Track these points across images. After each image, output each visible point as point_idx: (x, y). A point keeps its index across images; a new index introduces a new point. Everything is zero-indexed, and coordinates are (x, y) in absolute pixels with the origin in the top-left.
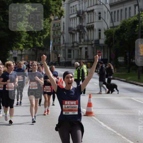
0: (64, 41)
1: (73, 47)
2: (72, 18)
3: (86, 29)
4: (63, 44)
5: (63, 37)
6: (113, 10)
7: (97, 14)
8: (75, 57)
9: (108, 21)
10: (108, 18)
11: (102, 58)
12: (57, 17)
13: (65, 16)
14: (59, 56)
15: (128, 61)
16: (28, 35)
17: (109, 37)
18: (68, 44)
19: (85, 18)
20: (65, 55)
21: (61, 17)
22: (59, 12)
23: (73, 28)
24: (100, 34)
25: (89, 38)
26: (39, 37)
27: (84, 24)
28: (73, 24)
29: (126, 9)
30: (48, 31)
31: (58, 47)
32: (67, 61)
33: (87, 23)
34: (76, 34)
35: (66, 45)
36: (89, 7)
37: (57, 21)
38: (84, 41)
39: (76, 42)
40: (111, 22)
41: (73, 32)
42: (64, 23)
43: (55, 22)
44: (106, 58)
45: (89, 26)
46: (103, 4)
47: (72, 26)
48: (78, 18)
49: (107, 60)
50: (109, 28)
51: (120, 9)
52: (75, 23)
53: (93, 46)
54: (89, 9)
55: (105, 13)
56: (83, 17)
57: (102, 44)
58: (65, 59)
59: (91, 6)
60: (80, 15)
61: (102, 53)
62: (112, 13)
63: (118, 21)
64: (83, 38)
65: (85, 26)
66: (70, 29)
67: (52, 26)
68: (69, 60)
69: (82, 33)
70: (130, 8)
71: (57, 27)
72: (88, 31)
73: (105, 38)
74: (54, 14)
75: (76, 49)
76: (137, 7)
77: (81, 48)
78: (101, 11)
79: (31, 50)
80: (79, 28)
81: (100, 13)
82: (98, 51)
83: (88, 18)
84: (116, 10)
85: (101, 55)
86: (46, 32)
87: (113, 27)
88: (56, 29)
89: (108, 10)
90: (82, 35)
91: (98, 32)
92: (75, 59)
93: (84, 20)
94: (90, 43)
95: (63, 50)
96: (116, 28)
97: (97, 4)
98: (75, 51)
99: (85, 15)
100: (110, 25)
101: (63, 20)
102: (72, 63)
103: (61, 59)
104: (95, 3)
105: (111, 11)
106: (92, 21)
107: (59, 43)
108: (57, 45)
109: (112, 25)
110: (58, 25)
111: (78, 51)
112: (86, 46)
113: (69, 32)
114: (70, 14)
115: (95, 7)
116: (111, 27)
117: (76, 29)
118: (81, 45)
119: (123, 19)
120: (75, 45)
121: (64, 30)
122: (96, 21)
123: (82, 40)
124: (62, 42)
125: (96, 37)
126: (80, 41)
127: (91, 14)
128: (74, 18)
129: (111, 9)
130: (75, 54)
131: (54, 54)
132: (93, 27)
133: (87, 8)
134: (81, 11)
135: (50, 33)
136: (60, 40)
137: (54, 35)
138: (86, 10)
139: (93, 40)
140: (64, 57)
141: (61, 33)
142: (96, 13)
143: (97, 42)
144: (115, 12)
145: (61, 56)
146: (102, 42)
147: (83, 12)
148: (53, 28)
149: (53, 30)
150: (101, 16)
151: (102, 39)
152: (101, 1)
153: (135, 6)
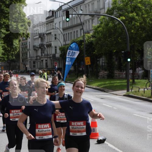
0: (30, 55)
1: (37, 59)
2: (36, 39)
3: (45, 46)
4: (30, 57)
5: (30, 53)
6: (65, 33)
7: (54, 36)
8: (39, 67)
9: (62, 40)
10: (61, 39)
11: (58, 67)
12: (25, 38)
13: (30, 38)
14: (26, 66)
15: (77, 69)
16: (4, 51)
17: (62, 52)
18: (33, 57)
19: (45, 38)
20: (31, 66)
21: (27, 38)
22: (26, 35)
23: (37, 45)
24: (56, 50)
25: (48, 53)
26: (11, 52)
27: (44, 43)
28: (37, 43)
29: (74, 32)
30: (18, 48)
31: (26, 59)
32: (32, 70)
33: (47, 42)
34: (39, 50)
35: (32, 58)
36: (47, 31)
37: (24, 41)
38: (45, 55)
39: (39, 56)
40: (64, 41)
41: (37, 49)
42: (30, 43)
43: (23, 41)
44: (61, 67)
45: (48, 44)
46: (58, 28)
47: (35, 44)
48: (40, 39)
49: (62, 68)
50: (63, 46)
51: (70, 32)
52: (38, 42)
53: (51, 59)
54: (48, 32)
55: (59, 35)
56: (43, 38)
57: (57, 57)
58: (31, 68)
59: (49, 30)
60: (41, 36)
61: (58, 64)
62: (64, 35)
63: (69, 40)
64: (43, 53)
65: (45, 44)
66: (34, 46)
67: (21, 45)
68: (34, 69)
69: (43, 49)
70: (77, 31)
71: (25, 46)
72: (47, 48)
73: (60, 52)
74: (23, 36)
75: (39, 61)
76: (82, 31)
77: (42, 61)
78: (56, 33)
79: (6, 62)
80: (41, 46)
81: (55, 35)
82: (55, 62)
83: (47, 38)
84: (67, 32)
85: (57, 65)
86: (17, 49)
87: (66, 45)
88: (24, 47)
89: (62, 33)
90: (43, 51)
91: (55, 48)
92: (38, 68)
93: (44, 40)
94: (49, 57)
95: (29, 62)
96: (67, 46)
97: (53, 29)
98: (38, 62)
99: (45, 36)
100: (63, 43)
101: (29, 40)
102: (36, 71)
103: (28, 68)
104: (52, 28)
105: (63, 33)
106: (50, 41)
107: (27, 57)
108: (25, 59)
109: (65, 44)
110: (26, 44)
111: (41, 62)
112: (46, 59)
113: (34, 49)
114: (34, 35)
115: (52, 31)
116: (64, 45)
117: (38, 47)
118: (43, 58)
119: (73, 39)
120: (38, 58)
121: (30, 47)
122: (53, 40)
123: (43, 55)
124: (28, 56)
125: (53, 52)
126: (42, 55)
127: (49, 36)
128: (37, 38)
129: (63, 32)
130: (38, 64)
131: (22, 65)
132: (51, 45)
133: (46, 31)
134: (42, 34)
135: (19, 50)
136: (27, 54)
137: (23, 52)
138: (45, 33)
139: (51, 55)
140: (30, 67)
141: (27, 49)
142: (52, 35)
143: (54, 56)
144: (66, 34)
145: (28, 66)
146: (58, 55)
147: (44, 34)
148: (22, 46)
149: (22, 48)
150: (57, 37)
151: (58, 53)
152: (56, 26)
153: (81, 30)
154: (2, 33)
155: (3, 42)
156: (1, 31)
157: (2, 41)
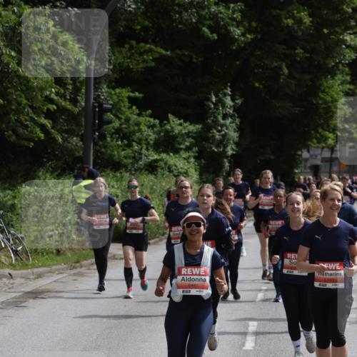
154: (348, 47)
155: (348, 78)
156: (344, 42)
157: (347, 74)
